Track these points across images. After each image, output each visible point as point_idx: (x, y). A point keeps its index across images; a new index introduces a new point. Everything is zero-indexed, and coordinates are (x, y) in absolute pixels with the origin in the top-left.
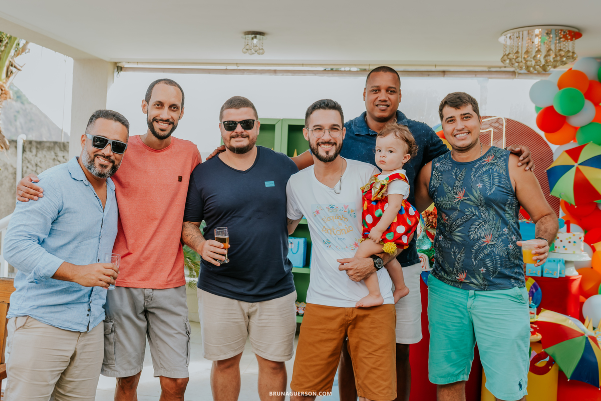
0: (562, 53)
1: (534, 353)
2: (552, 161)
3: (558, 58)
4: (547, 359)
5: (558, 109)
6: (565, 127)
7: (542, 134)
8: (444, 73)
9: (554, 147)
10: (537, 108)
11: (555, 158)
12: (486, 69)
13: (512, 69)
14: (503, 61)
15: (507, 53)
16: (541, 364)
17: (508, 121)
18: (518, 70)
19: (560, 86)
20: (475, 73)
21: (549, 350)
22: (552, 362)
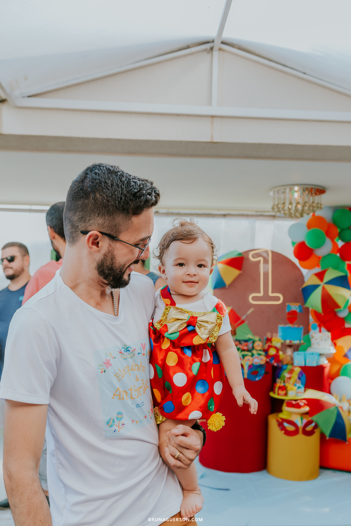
0: (314, 205)
1: (305, 421)
2: (303, 282)
3: (311, 208)
4: (313, 424)
5: (307, 244)
6: (312, 257)
7: (296, 261)
8: (224, 216)
9: (304, 271)
10: (293, 243)
11: (306, 279)
12: (254, 213)
13: (273, 214)
14: (273, 208)
15: (276, 203)
16: (309, 428)
17: (273, 252)
18: (278, 214)
19: (309, 226)
20: (247, 216)
21: (315, 418)
22: (316, 426)
